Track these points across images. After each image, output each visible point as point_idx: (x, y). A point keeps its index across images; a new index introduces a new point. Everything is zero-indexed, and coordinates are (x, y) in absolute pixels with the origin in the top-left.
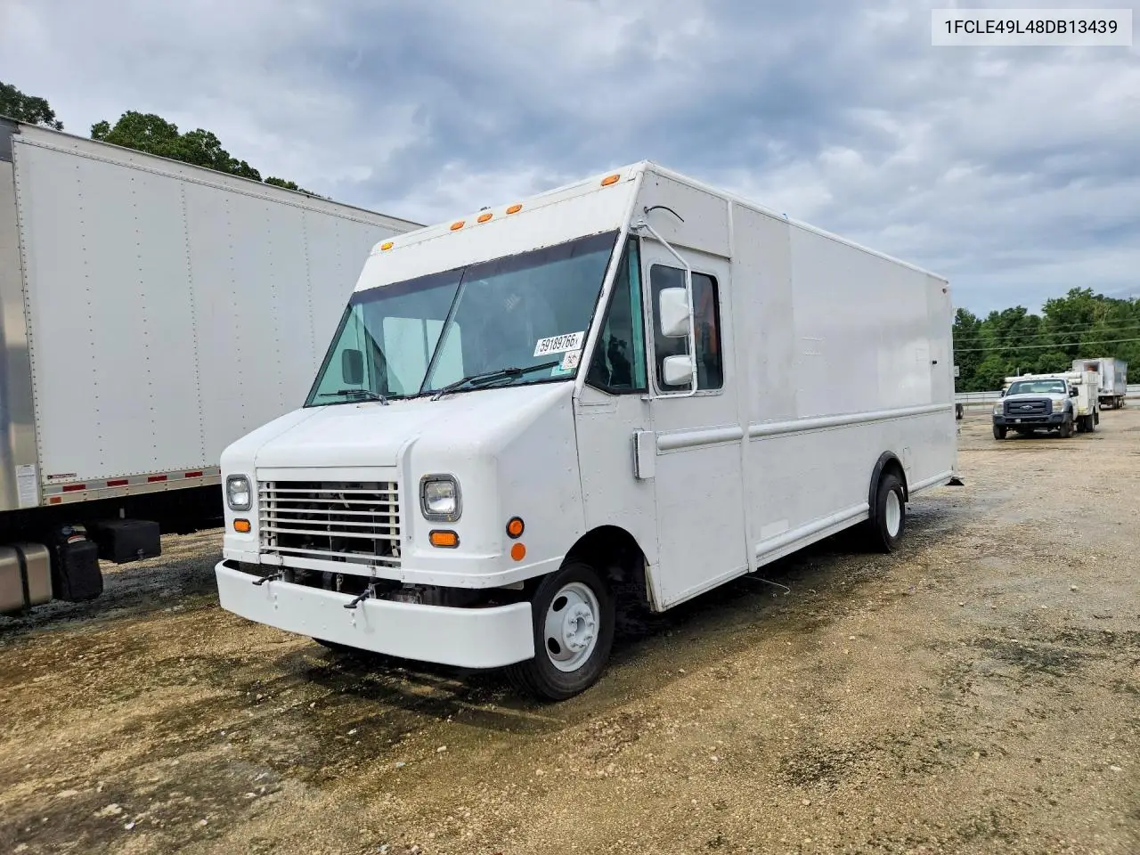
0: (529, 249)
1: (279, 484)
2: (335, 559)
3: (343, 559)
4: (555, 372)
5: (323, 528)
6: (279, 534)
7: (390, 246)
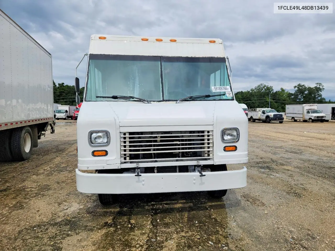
0: (190, 56)
1: (131, 133)
4: (224, 97)
5: (149, 150)
6: (130, 154)
7: (105, 38)
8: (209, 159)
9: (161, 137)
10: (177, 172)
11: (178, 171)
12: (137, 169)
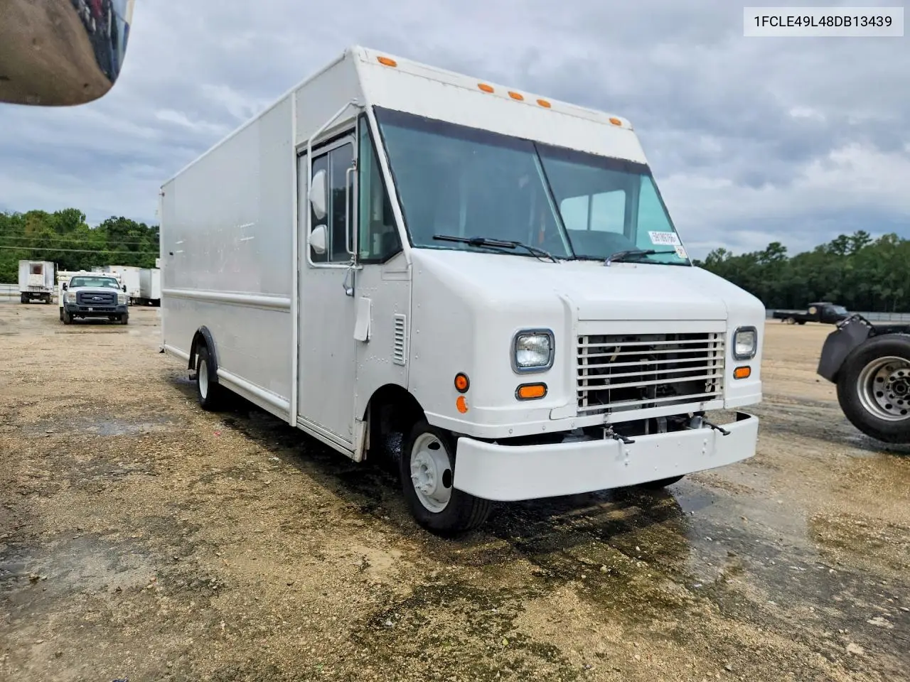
2: (644, 406)
3: (651, 405)
4: (673, 259)
7: (393, 64)
8: (713, 397)
9: (624, 349)
10: (644, 434)
11: (647, 429)
12: (606, 427)
